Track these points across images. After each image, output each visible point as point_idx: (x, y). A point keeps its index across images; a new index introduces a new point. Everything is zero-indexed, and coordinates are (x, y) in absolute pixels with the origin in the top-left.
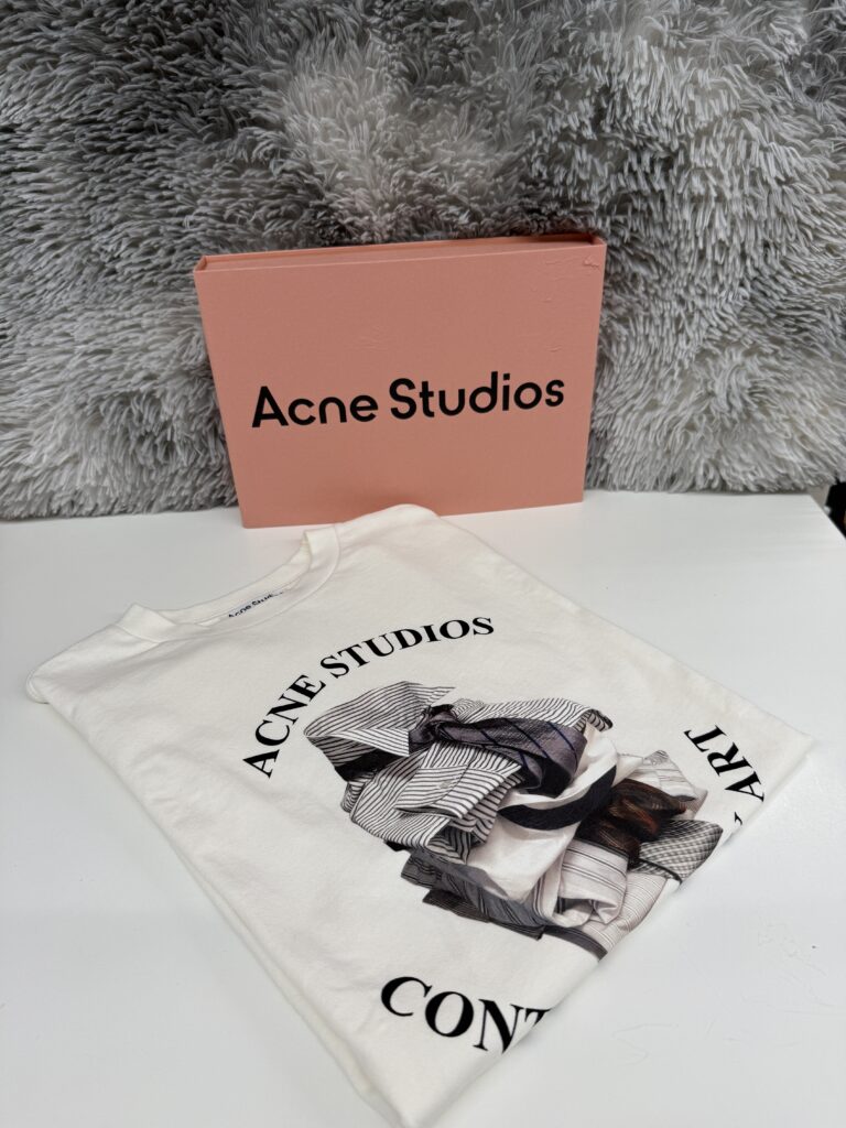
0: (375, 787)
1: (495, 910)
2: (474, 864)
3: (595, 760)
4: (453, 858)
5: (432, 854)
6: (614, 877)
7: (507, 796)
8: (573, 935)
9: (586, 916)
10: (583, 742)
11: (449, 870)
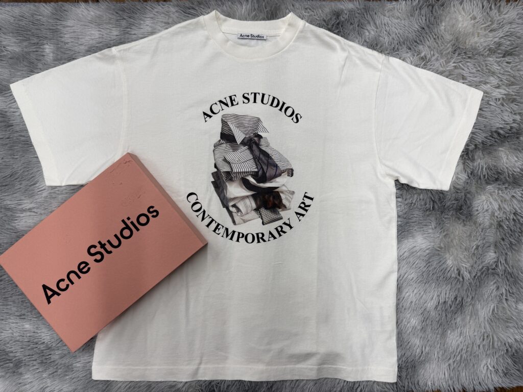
0: (225, 146)
1: (222, 195)
2: (227, 184)
3: (277, 182)
4: (224, 179)
5: (221, 174)
6: (250, 209)
7: (248, 175)
8: (230, 213)
9: (236, 211)
10: (280, 175)
11: (221, 180)
